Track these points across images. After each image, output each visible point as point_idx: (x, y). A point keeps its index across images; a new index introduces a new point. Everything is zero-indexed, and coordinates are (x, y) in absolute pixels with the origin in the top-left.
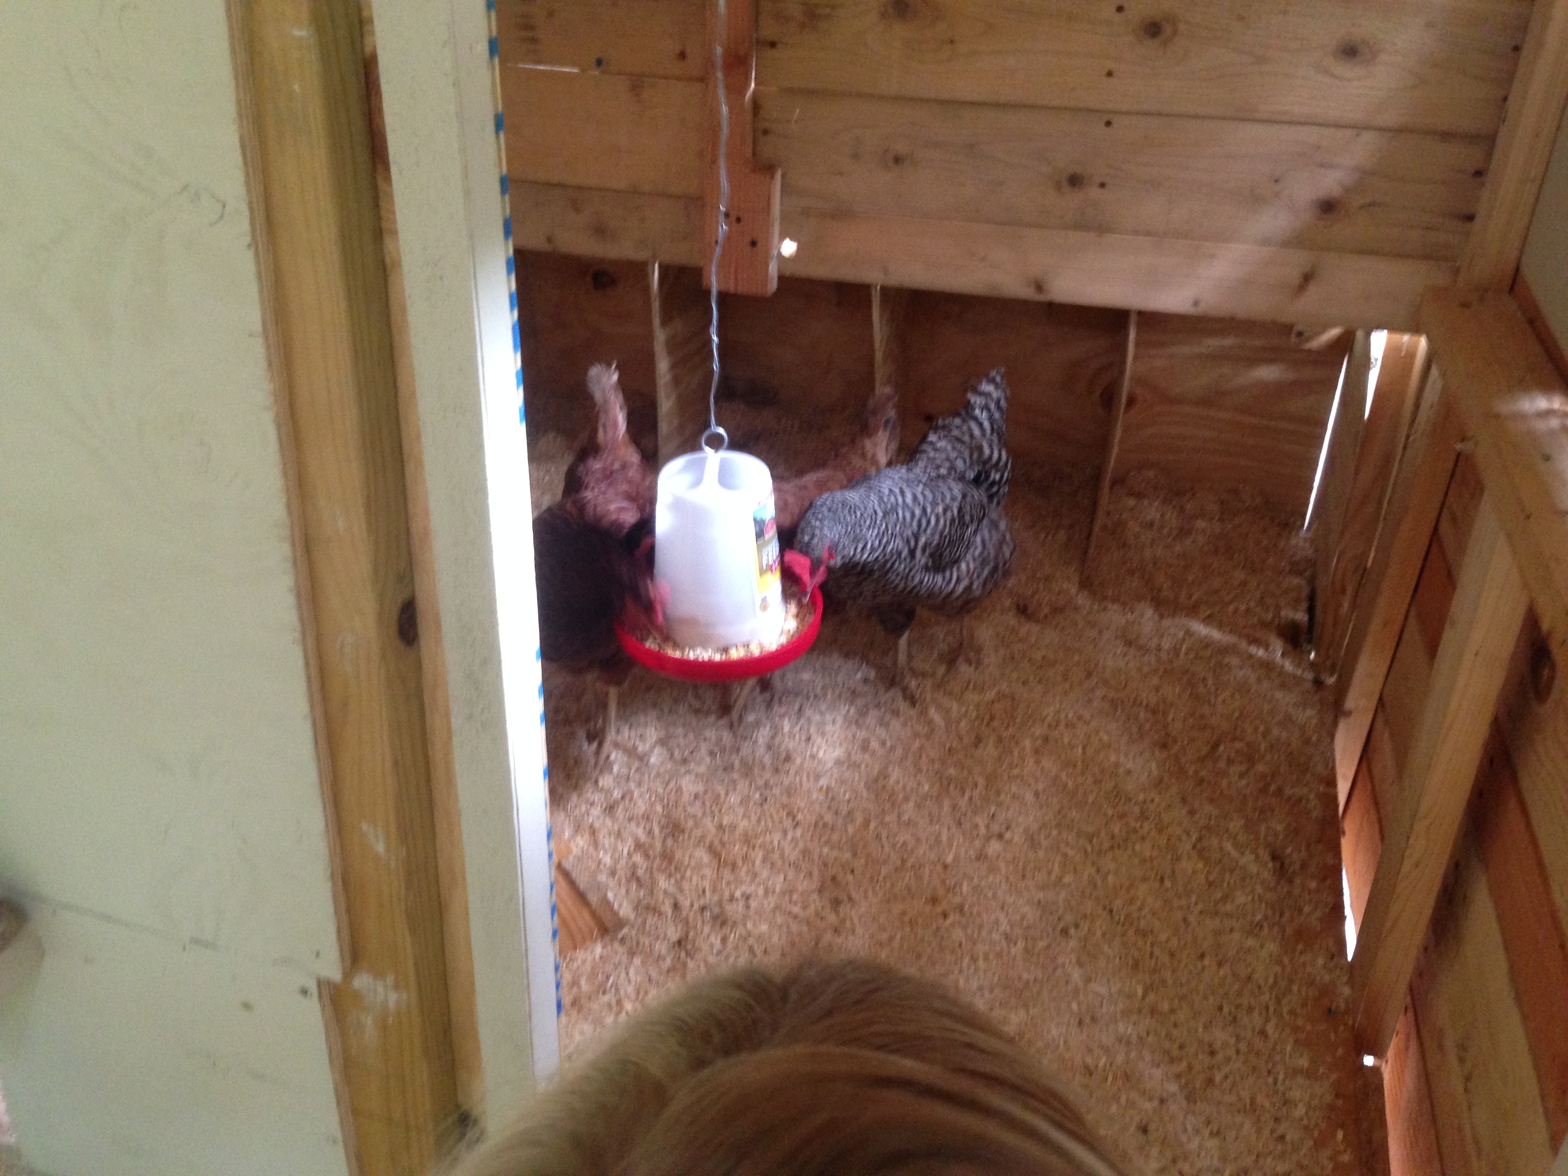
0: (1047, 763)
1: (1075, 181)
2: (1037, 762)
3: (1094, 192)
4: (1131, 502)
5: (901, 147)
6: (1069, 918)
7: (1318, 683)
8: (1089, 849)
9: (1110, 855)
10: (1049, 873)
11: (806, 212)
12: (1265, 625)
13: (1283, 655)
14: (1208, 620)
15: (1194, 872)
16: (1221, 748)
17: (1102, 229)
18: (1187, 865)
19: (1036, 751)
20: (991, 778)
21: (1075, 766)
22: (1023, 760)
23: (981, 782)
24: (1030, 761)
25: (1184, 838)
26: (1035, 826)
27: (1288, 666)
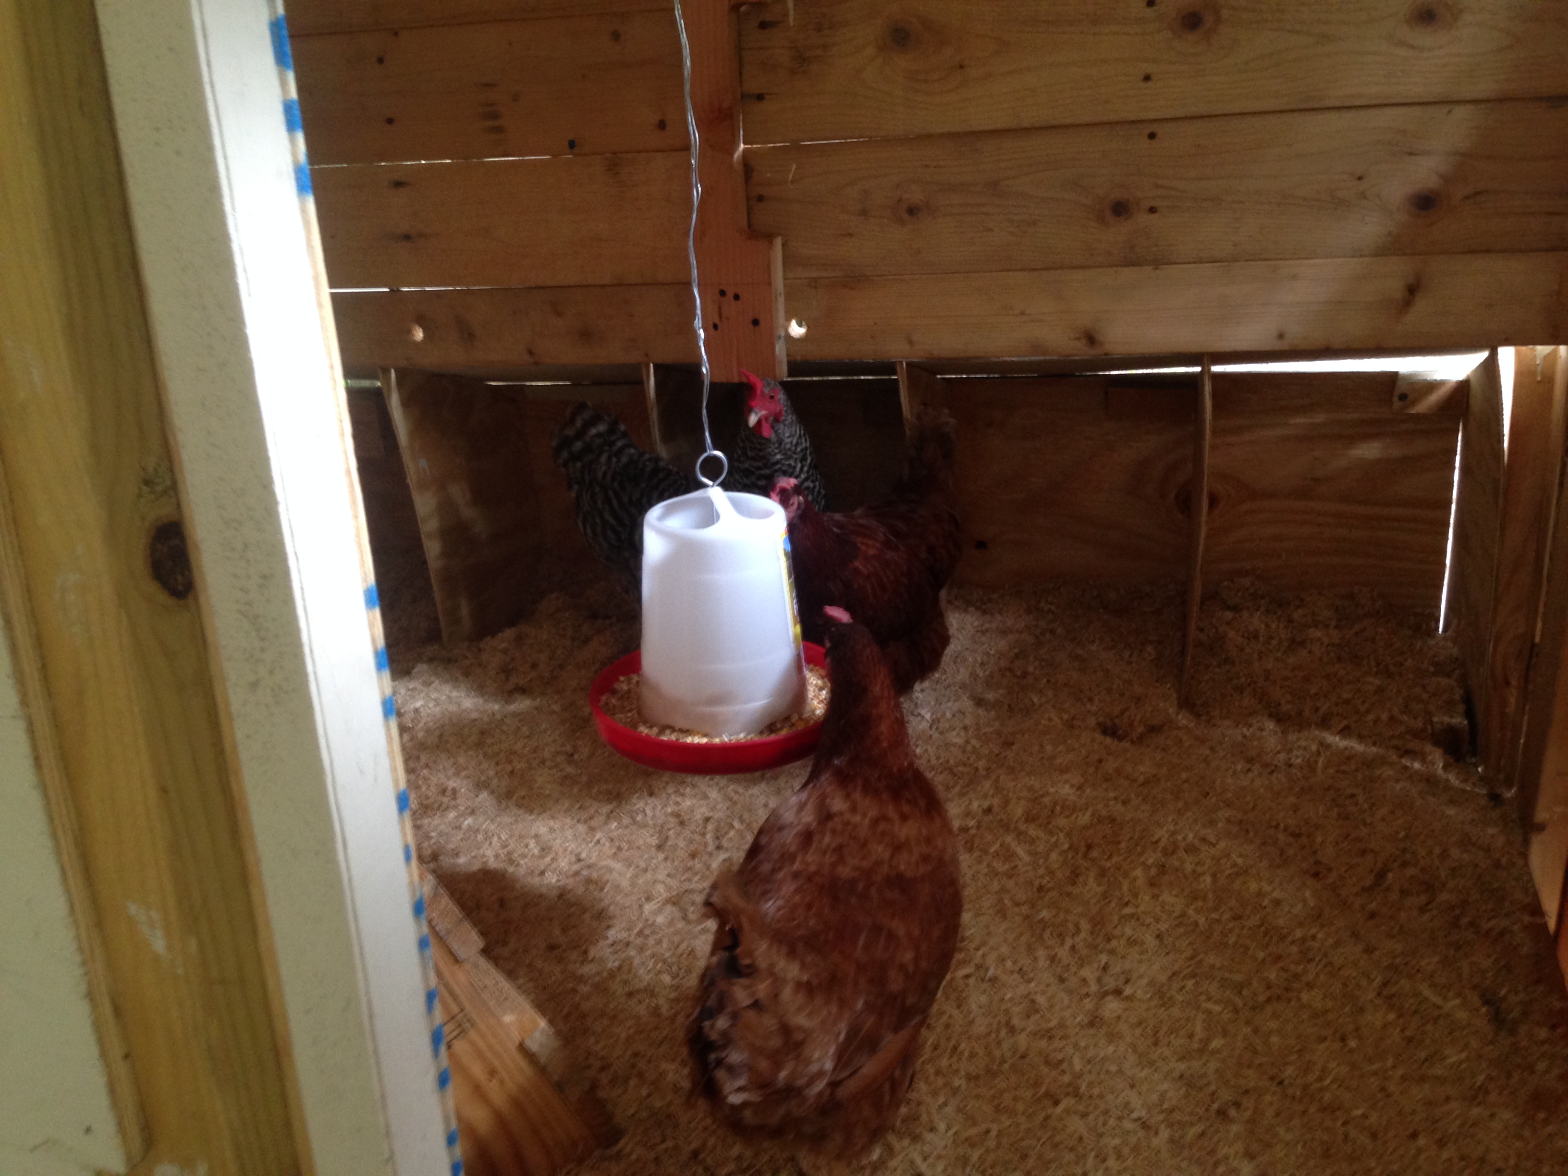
0: (1167, 897)
1: (1120, 209)
2: (1155, 897)
3: (1143, 219)
4: (1229, 615)
5: (915, 195)
6: (1226, 1095)
7: (1495, 798)
8: (1240, 1004)
9: (1269, 1010)
10: (1191, 1036)
11: (814, 283)
12: (1417, 734)
13: (1445, 767)
14: (1345, 732)
15: (1385, 1026)
16: (1390, 876)
17: (1157, 263)
18: (1375, 1018)
19: (1152, 884)
20: (1098, 922)
21: (1205, 899)
22: (1136, 896)
23: (1085, 926)
24: (1145, 898)
25: (1364, 982)
26: (1163, 978)
27: (1453, 779)
